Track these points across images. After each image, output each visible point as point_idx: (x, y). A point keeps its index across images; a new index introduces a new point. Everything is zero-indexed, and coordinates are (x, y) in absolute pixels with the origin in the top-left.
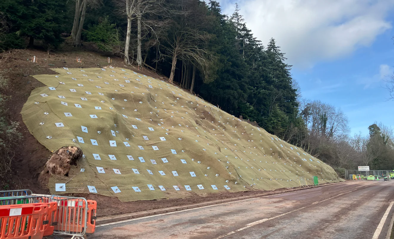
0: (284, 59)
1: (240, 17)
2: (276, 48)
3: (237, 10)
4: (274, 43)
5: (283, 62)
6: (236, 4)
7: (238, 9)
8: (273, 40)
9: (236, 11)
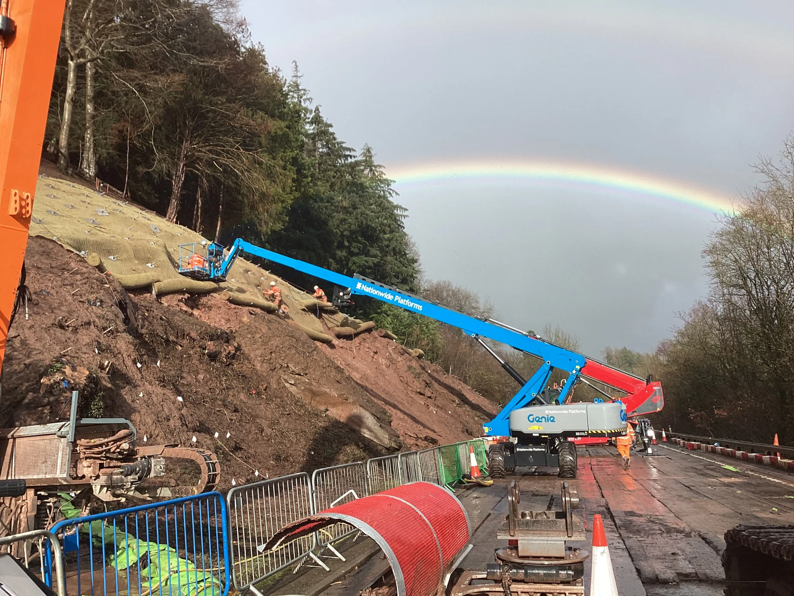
0: (391, 192)
1: (303, 92)
2: (376, 167)
3: (296, 76)
4: (370, 157)
5: (390, 199)
6: (294, 63)
7: (299, 74)
8: (369, 150)
9: (294, 79)
